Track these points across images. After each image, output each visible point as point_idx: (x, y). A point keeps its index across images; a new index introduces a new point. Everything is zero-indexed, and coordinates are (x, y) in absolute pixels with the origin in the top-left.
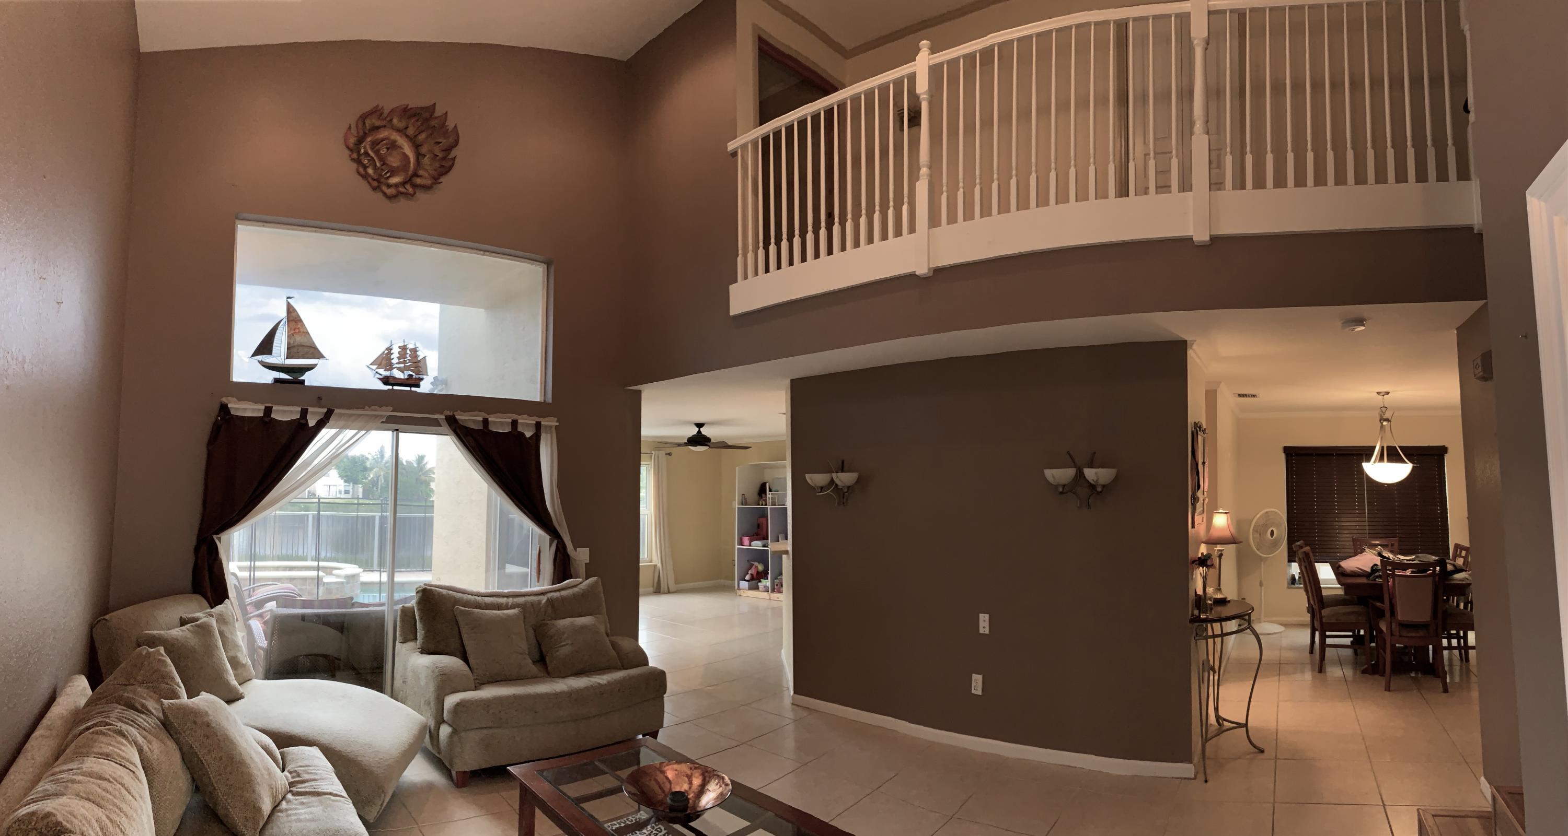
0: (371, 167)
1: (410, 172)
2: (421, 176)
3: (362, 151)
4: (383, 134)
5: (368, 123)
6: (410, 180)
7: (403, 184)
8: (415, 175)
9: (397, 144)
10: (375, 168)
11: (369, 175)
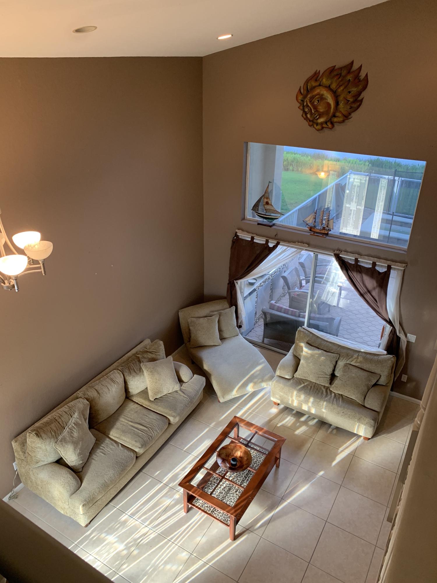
0: (309, 113)
1: (331, 115)
2: (338, 116)
3: (305, 104)
4: (317, 91)
5: (309, 85)
6: (330, 119)
7: (326, 123)
8: (334, 116)
9: (324, 97)
10: (311, 114)
11: (308, 119)
